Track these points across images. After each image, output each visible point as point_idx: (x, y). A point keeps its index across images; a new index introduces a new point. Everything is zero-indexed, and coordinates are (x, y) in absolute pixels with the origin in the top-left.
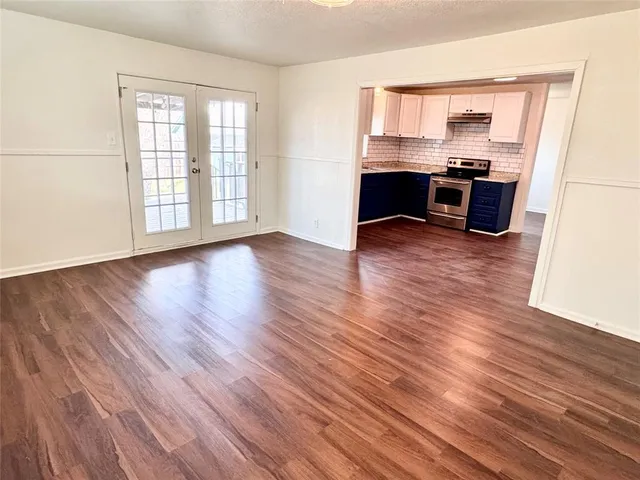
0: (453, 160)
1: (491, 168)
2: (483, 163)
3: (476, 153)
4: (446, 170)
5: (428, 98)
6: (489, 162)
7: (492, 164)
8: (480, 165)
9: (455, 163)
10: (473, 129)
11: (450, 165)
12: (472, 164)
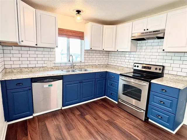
0: (137, 65)
1: (166, 72)
2: (158, 67)
3: (153, 60)
4: (132, 70)
5: (119, 26)
6: (163, 67)
7: (166, 68)
8: (156, 69)
9: (138, 66)
10: (150, 44)
11: (134, 68)
12: (150, 68)
